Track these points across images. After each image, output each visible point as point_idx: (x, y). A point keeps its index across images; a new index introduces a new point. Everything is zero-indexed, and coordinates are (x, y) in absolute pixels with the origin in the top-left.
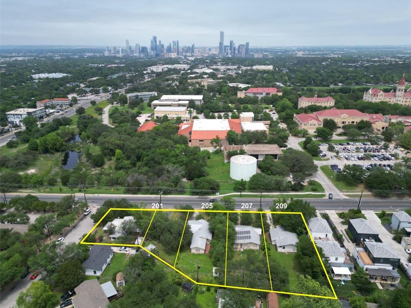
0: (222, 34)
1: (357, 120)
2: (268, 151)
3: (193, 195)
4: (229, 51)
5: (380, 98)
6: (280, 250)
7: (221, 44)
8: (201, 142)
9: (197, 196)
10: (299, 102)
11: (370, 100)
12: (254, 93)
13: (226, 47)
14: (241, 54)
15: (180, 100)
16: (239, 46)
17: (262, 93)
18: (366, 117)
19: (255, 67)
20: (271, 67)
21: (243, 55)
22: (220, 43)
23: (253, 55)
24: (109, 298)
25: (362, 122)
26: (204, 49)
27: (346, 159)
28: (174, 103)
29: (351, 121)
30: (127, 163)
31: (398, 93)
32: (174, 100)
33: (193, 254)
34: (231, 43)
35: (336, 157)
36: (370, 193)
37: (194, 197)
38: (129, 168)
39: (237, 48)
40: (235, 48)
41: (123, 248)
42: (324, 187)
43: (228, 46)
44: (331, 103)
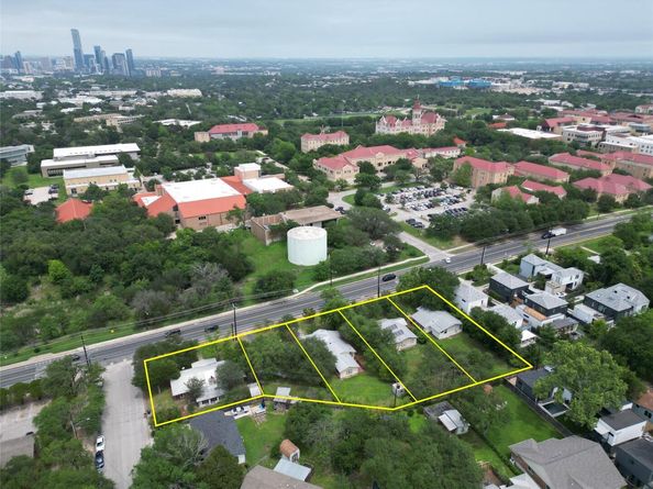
0: (75, 34)
1: (394, 159)
2: (321, 216)
3: (260, 302)
4: (96, 65)
5: (398, 129)
6: (442, 336)
7: (77, 52)
8: (202, 221)
9: (268, 303)
10: (303, 143)
11: (386, 132)
12: (224, 134)
13: (87, 57)
14: (121, 70)
15: (97, 155)
16: (113, 57)
17: (236, 133)
18: (403, 155)
19: (172, 92)
20: (196, 92)
21: (125, 71)
22: (75, 51)
23: (144, 73)
24: (306, 480)
25: (400, 161)
26: (44, 60)
27: (415, 209)
28: (88, 161)
29: (387, 161)
30: (81, 281)
31: (415, 120)
32: (87, 156)
33: (345, 380)
34: (97, 50)
35: (402, 209)
36: (471, 244)
37: (263, 304)
38: (92, 289)
39: (110, 59)
40: (106, 59)
41: (239, 409)
42: (421, 249)
43: (92, 56)
44: (344, 140)
